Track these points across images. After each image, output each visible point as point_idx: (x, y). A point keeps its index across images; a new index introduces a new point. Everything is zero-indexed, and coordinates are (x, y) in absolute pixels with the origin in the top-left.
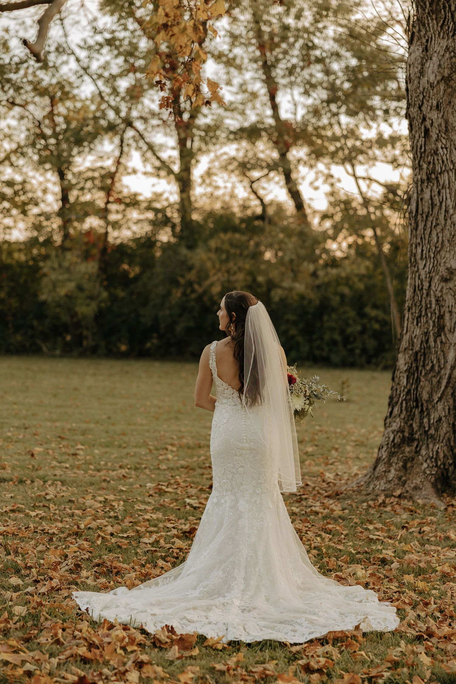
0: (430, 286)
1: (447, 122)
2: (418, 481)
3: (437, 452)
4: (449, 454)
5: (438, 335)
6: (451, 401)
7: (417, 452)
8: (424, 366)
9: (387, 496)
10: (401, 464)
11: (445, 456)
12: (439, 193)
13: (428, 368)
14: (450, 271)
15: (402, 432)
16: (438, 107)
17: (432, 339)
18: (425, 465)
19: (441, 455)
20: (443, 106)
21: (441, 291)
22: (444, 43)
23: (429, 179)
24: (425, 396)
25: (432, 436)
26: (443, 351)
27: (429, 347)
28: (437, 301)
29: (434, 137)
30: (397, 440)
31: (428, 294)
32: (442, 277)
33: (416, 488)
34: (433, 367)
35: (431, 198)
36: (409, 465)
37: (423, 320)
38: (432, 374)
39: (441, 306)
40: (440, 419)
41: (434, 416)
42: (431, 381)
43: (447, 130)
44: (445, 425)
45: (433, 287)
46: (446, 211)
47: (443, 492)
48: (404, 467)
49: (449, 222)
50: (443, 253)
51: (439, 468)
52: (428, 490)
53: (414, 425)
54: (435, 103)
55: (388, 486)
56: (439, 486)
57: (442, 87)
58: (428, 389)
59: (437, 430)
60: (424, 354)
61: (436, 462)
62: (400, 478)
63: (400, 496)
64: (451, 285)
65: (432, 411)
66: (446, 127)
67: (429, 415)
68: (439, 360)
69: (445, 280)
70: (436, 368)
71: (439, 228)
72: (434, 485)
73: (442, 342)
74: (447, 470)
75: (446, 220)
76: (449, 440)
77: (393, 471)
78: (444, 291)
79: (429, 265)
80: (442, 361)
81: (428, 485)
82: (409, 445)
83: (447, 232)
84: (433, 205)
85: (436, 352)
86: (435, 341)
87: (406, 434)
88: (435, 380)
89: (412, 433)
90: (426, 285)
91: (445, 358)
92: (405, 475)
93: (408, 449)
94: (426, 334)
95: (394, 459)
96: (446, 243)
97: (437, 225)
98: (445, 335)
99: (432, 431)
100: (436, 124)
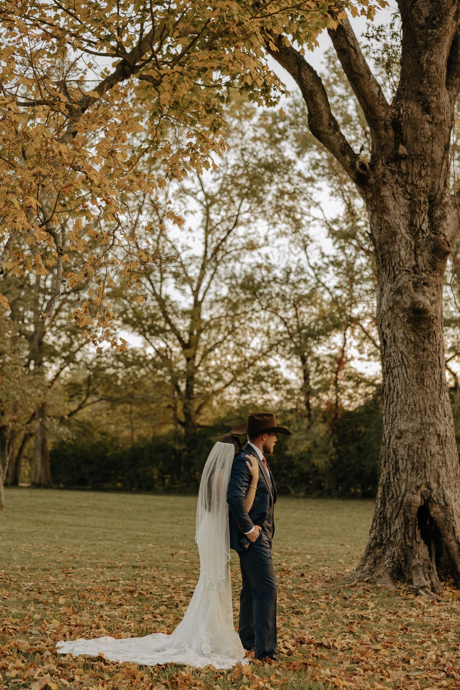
0: (390, 442)
1: (394, 335)
2: (380, 572)
3: (394, 553)
4: (402, 554)
5: (395, 474)
6: (403, 518)
7: (384, 553)
8: (388, 495)
9: (359, 581)
10: (373, 560)
11: (399, 555)
12: (393, 381)
13: (390, 496)
14: (401, 432)
15: (376, 539)
16: (389, 326)
17: (392, 477)
18: (387, 561)
19: (396, 554)
20: (392, 325)
21: (396, 445)
22: (389, 286)
23: (387, 372)
24: (389, 515)
25: (392, 542)
26: (399, 485)
27: (390, 483)
28: (394, 451)
29: (389, 345)
30: (372, 545)
31: (389, 447)
32: (396, 436)
33: (379, 577)
34: (393, 495)
35: (389, 384)
36: (378, 561)
37: (387, 464)
38: (392, 500)
39: (396, 455)
40: (396, 531)
41: (393, 528)
42: (392, 505)
43: (395, 341)
44: (399, 535)
45: (391, 443)
46: (398, 393)
47: (398, 580)
48: (375, 562)
49: (399, 399)
50: (396, 420)
51: (394, 563)
52: (387, 578)
53: (383, 535)
54: (387, 324)
55: (362, 575)
56: (395, 576)
57: (390, 313)
58: (390, 510)
59: (395, 538)
60: (388, 487)
61: (393, 559)
62: (370, 570)
63: (367, 581)
64: (402, 441)
65: (392, 525)
66: (394, 339)
67: (390, 528)
68: (396, 491)
69: (398, 438)
70: (395, 496)
71: (394, 404)
72: (391, 575)
73: (397, 479)
74: (401, 565)
75: (397, 398)
76: (402, 544)
77: (367, 565)
78: (398, 445)
79: (389, 428)
80: (398, 492)
81: (387, 575)
82: (379, 548)
83: (398, 406)
84: (390, 389)
85: (394, 486)
86: (394, 478)
87: (378, 541)
88: (394, 504)
89: (382, 540)
90: (388, 441)
91: (400, 490)
92: (374, 568)
93: (378, 551)
94: (389, 473)
95: (369, 557)
96: (398, 413)
97: (393, 401)
98: (400, 474)
99: (392, 539)
100: (389, 337)
